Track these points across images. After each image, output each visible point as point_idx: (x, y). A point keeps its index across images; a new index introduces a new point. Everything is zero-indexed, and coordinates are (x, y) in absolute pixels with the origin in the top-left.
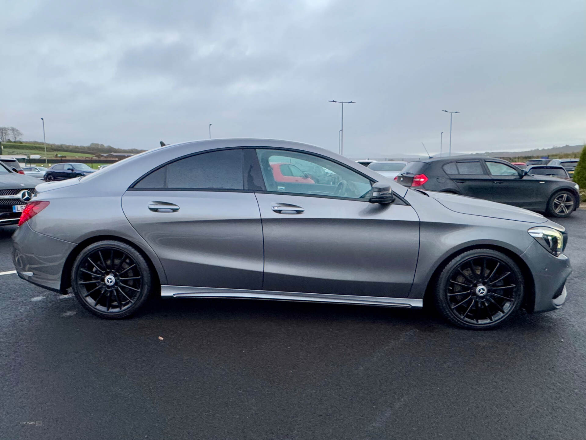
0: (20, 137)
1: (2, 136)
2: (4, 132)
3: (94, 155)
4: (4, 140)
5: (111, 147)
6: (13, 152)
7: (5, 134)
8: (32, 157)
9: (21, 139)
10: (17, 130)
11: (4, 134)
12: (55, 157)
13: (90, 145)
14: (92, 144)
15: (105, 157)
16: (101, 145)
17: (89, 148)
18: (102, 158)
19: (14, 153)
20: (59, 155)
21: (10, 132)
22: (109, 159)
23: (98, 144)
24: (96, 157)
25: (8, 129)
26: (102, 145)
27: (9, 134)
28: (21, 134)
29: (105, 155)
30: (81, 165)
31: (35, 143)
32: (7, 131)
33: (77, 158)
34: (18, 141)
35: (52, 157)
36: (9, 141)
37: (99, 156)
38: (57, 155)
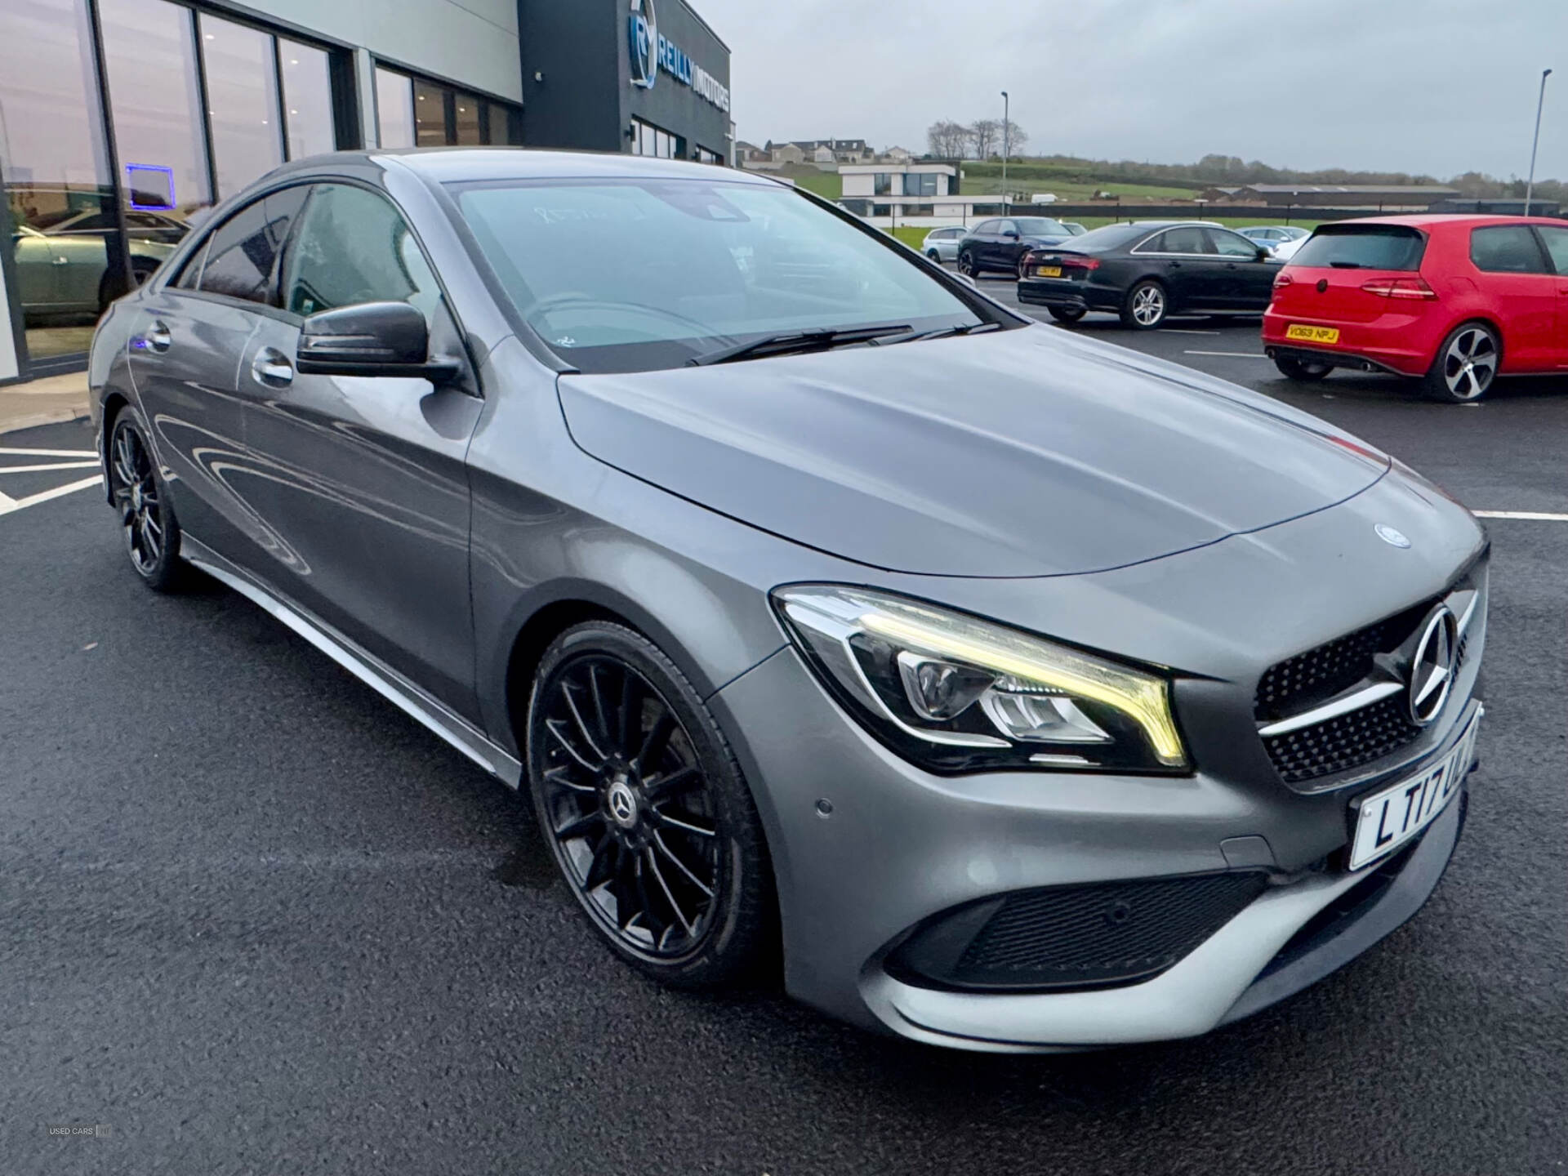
0: (1020, 146)
1: (982, 144)
2: (986, 133)
3: (1200, 193)
4: (985, 156)
5: (1264, 167)
6: (995, 186)
7: (988, 137)
8: (1038, 198)
9: (1021, 150)
10: (1016, 127)
11: (985, 140)
12: (1092, 199)
13: (1202, 163)
14: (1208, 158)
15: (1231, 198)
16: (1234, 159)
17: (1196, 171)
18: (1220, 202)
19: (996, 189)
20: (1103, 194)
21: (999, 133)
22: (1239, 203)
23: (1223, 159)
24: (1203, 197)
25: (997, 127)
26: (1237, 162)
27: (997, 139)
28: (1022, 137)
29: (1231, 191)
30: (1041, 222)
31: (1059, 159)
32: (993, 130)
33: (1148, 201)
34: (1014, 157)
35: (1082, 200)
36: (995, 158)
37: (1213, 196)
38: (1098, 193)
